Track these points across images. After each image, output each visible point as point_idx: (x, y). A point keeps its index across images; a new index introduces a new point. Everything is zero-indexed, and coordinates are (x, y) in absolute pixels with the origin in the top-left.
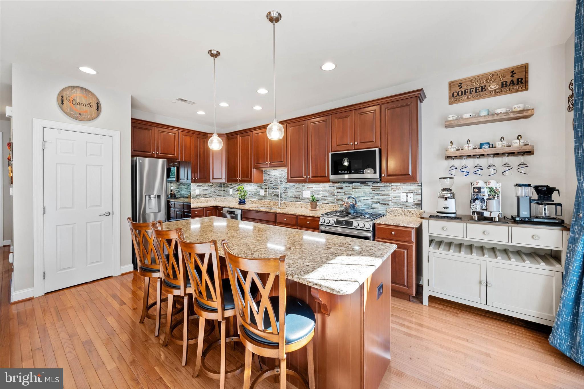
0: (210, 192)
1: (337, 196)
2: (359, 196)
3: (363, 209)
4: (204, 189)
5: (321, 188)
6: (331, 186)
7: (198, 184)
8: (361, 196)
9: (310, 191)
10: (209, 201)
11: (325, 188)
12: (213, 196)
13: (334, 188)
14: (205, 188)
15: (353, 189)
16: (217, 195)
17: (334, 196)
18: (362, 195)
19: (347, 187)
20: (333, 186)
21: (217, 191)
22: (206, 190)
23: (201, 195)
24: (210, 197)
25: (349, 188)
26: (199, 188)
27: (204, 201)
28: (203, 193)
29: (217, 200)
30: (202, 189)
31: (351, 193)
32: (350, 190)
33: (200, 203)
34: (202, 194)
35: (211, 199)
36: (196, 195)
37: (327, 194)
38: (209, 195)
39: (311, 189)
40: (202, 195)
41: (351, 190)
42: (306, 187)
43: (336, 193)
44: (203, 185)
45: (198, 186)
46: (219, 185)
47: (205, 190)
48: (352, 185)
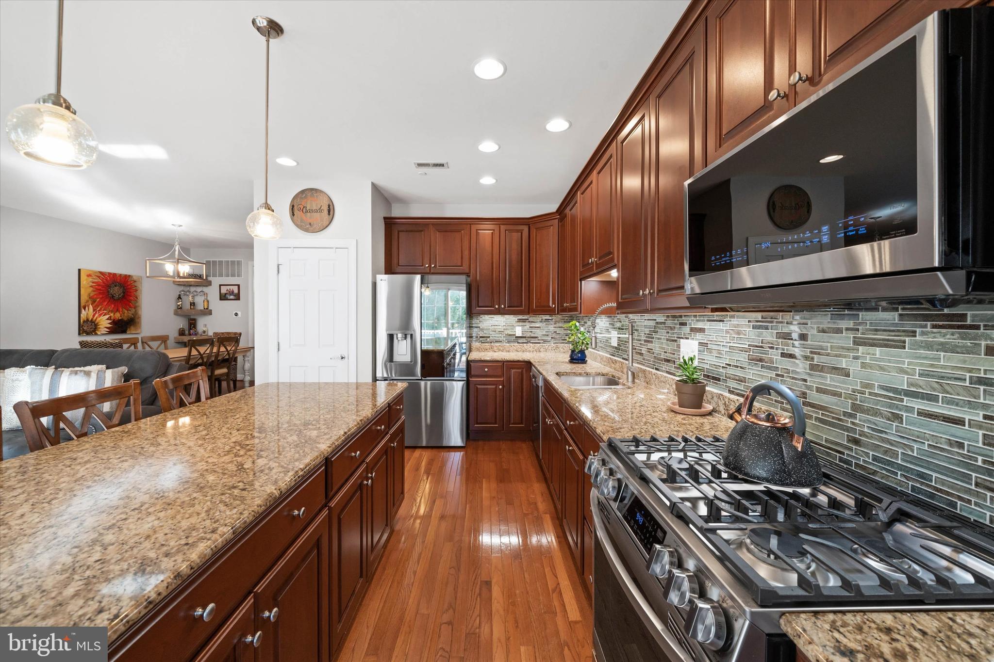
0: (544, 333)
1: (779, 373)
2: (895, 391)
3: (922, 475)
4: (531, 326)
5: (727, 332)
6: (759, 327)
7: (521, 317)
8: (908, 394)
9: (696, 343)
10: (542, 350)
11: (739, 333)
12: (553, 341)
13: (769, 336)
14: (533, 325)
15: (855, 343)
16: (562, 340)
17: (769, 368)
18: (910, 384)
19: (824, 331)
20: (767, 328)
21: (562, 331)
22: (538, 327)
23: (525, 337)
24: (545, 341)
25: (838, 340)
26: (521, 324)
27: (531, 349)
28: (530, 334)
29: (562, 350)
30: (528, 327)
31: (844, 363)
32: (843, 348)
33: (523, 352)
34: (528, 335)
35: (547, 347)
36: (516, 337)
37: (743, 358)
38: (543, 338)
39: (699, 336)
40: (528, 337)
41: (848, 349)
42: (686, 329)
43: (775, 355)
44: (531, 319)
45: (520, 320)
46: (567, 318)
47: (536, 327)
48: (851, 324)
